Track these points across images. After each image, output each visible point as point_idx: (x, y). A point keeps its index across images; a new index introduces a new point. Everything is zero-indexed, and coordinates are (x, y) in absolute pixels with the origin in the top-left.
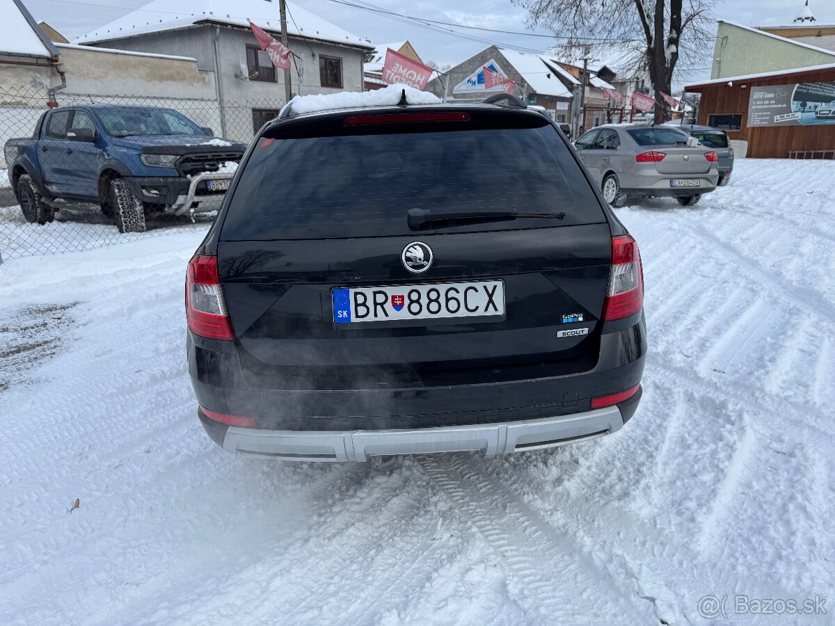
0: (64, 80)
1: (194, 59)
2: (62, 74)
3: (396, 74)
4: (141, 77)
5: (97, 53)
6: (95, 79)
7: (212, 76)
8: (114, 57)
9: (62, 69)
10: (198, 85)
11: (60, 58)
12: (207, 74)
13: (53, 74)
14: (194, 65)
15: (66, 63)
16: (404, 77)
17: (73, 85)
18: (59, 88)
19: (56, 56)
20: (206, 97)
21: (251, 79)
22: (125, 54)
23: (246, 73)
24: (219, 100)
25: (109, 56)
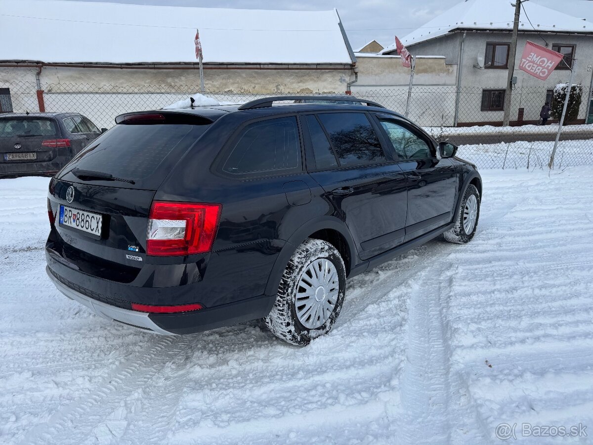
0: (356, 77)
1: (444, 57)
2: (356, 73)
3: (530, 62)
4: (405, 72)
5: (380, 59)
6: (376, 75)
7: (455, 67)
8: (389, 60)
9: (356, 70)
10: (443, 75)
11: (357, 64)
12: (451, 67)
13: (352, 74)
14: (443, 61)
15: (359, 67)
16: (536, 64)
17: (361, 79)
18: (353, 82)
19: (355, 63)
20: (448, 82)
21: (486, 67)
22: (397, 58)
23: (482, 64)
24: (457, 85)
25: (386, 60)
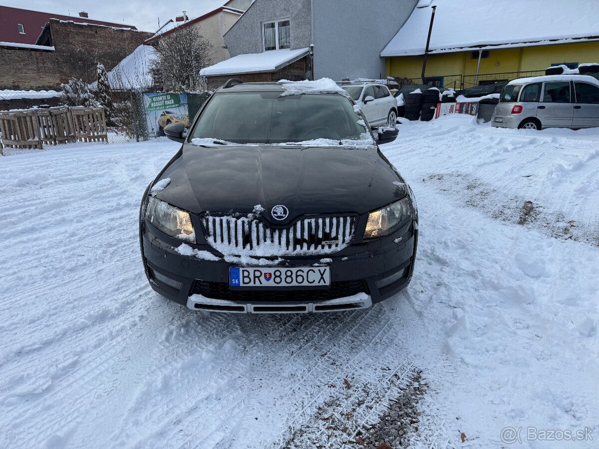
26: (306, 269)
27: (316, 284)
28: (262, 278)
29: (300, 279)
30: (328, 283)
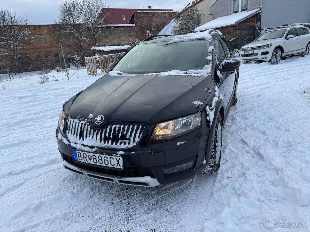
26: (109, 157)
27: (115, 166)
28: (87, 158)
29: (106, 162)
30: (122, 167)
